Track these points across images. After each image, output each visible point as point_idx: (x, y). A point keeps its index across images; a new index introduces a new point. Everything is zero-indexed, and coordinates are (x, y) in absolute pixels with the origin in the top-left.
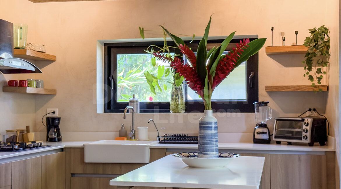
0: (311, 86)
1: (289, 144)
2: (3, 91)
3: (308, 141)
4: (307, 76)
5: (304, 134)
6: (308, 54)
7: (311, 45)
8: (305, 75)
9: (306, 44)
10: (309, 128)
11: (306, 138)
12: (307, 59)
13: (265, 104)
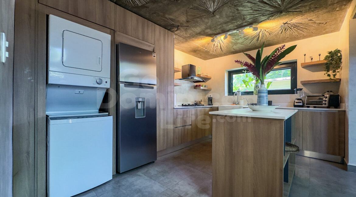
0: (329, 79)
1: (315, 107)
2: (194, 88)
3: (327, 106)
4: (326, 75)
5: (324, 102)
6: (327, 64)
7: (329, 59)
8: (325, 74)
9: (325, 59)
10: (327, 99)
11: (325, 104)
12: (327, 66)
13: (301, 89)
